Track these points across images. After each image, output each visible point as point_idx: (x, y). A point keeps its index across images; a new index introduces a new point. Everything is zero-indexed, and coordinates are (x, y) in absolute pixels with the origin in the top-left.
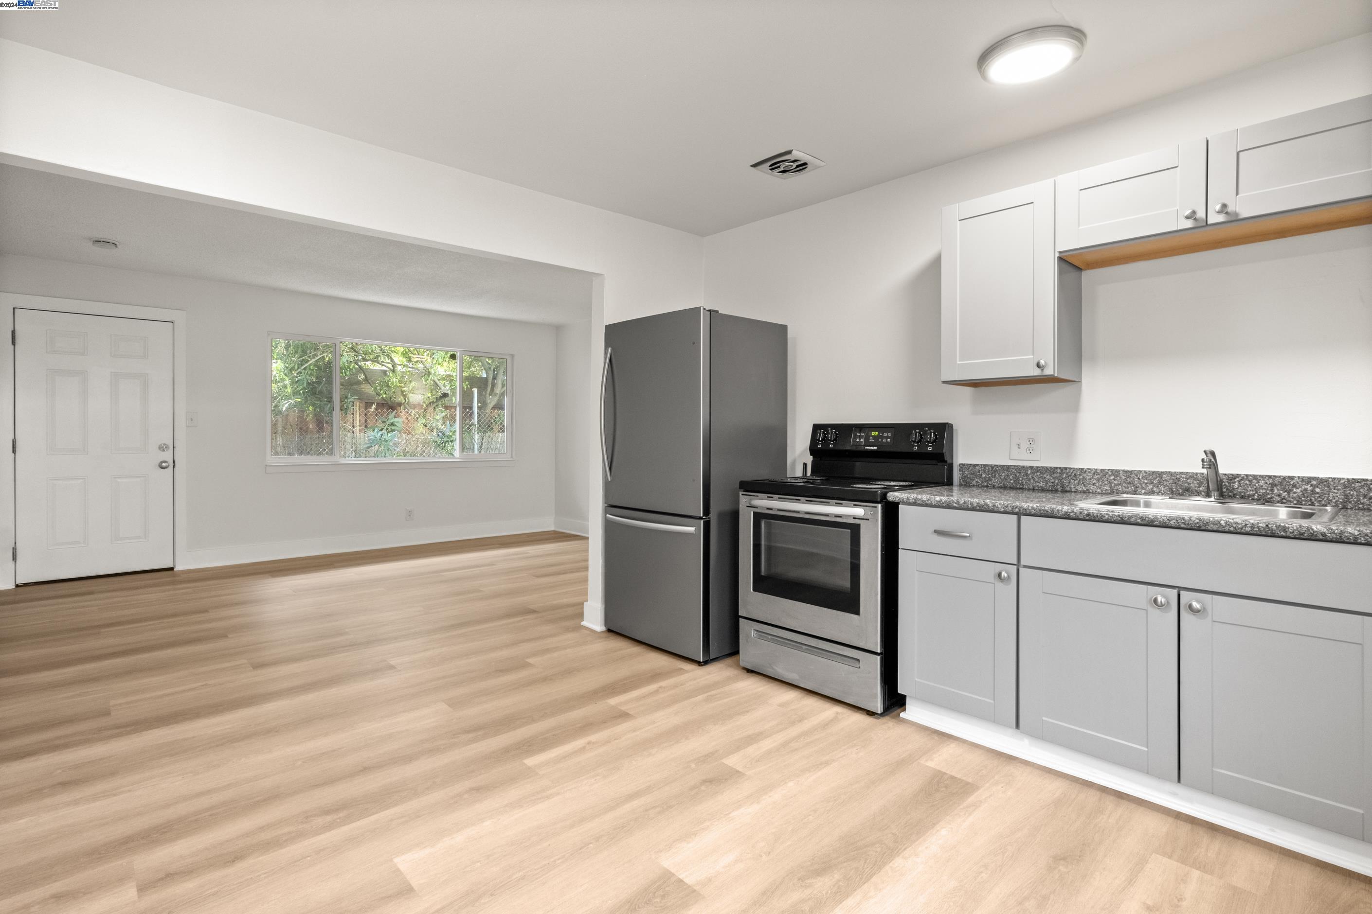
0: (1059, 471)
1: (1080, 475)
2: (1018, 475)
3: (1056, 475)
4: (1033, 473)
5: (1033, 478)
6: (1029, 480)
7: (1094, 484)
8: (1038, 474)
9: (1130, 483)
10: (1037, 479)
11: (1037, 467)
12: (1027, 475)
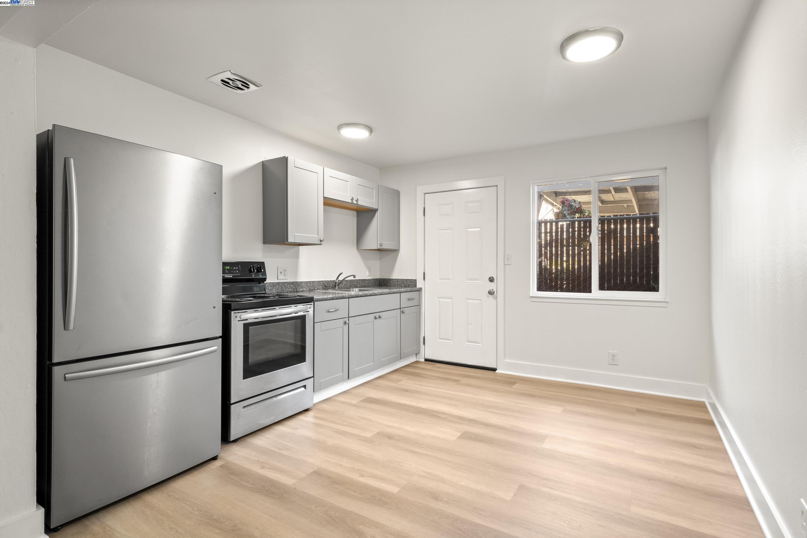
0: (295, 283)
1: (301, 284)
2: (282, 286)
3: (294, 285)
4: (287, 285)
5: (287, 287)
6: (286, 288)
7: (305, 288)
8: (289, 285)
9: (313, 286)
10: (288, 288)
11: (289, 282)
12: (285, 286)
